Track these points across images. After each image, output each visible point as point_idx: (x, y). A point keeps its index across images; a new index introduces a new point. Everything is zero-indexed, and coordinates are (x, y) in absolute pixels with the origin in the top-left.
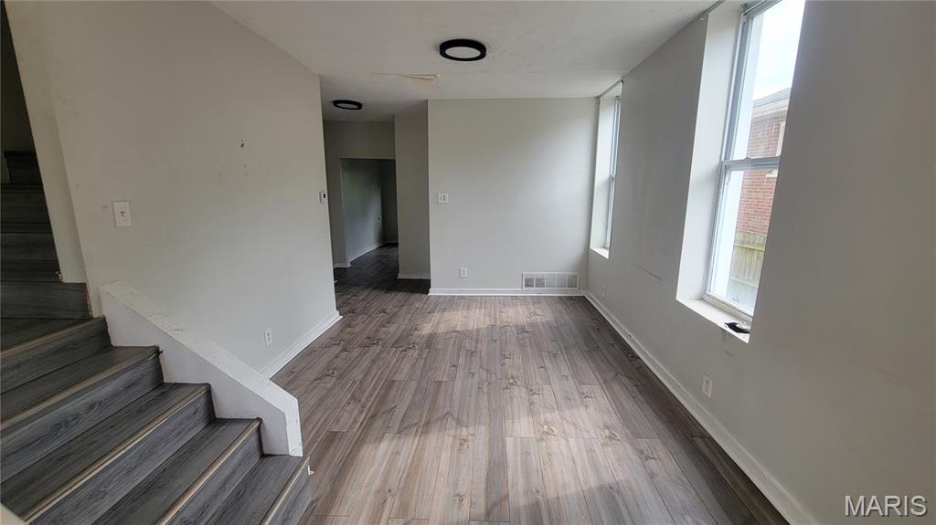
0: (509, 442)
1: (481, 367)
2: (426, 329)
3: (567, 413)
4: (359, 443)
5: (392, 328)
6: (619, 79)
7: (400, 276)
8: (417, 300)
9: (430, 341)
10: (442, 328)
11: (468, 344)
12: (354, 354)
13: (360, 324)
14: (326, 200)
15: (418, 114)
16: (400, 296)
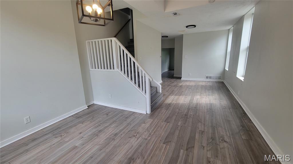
0: (195, 98)
1: (192, 90)
2: (180, 84)
3: (208, 97)
4: (169, 96)
5: (173, 84)
6: (232, 26)
7: (174, 76)
8: (178, 80)
9: (181, 86)
10: (184, 85)
11: (189, 87)
12: (166, 87)
13: (166, 83)
14: (161, 57)
15: (181, 37)
16: (174, 79)
